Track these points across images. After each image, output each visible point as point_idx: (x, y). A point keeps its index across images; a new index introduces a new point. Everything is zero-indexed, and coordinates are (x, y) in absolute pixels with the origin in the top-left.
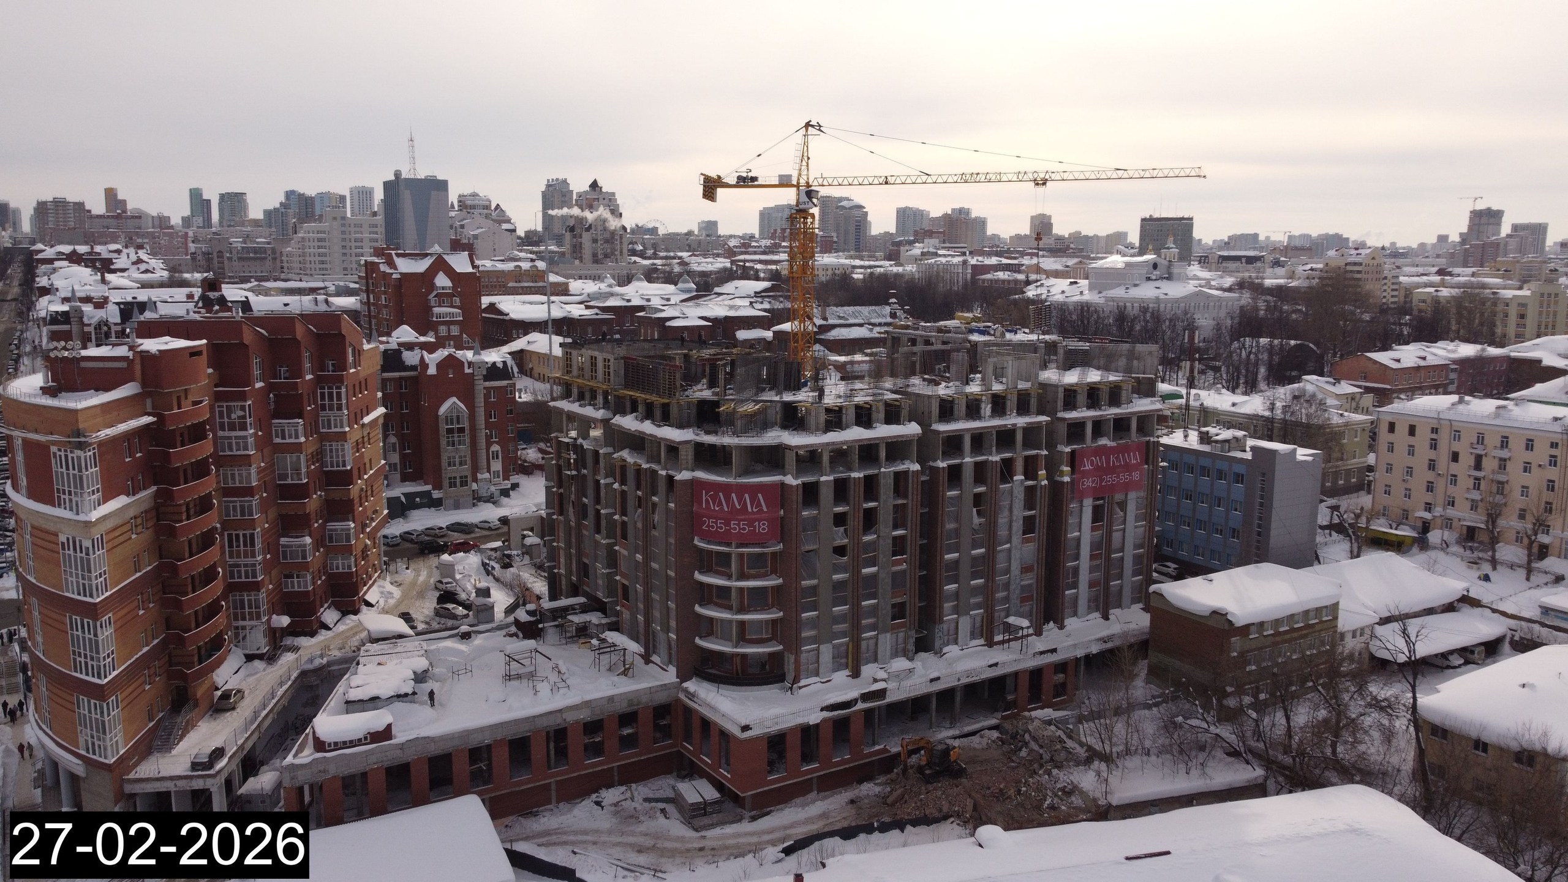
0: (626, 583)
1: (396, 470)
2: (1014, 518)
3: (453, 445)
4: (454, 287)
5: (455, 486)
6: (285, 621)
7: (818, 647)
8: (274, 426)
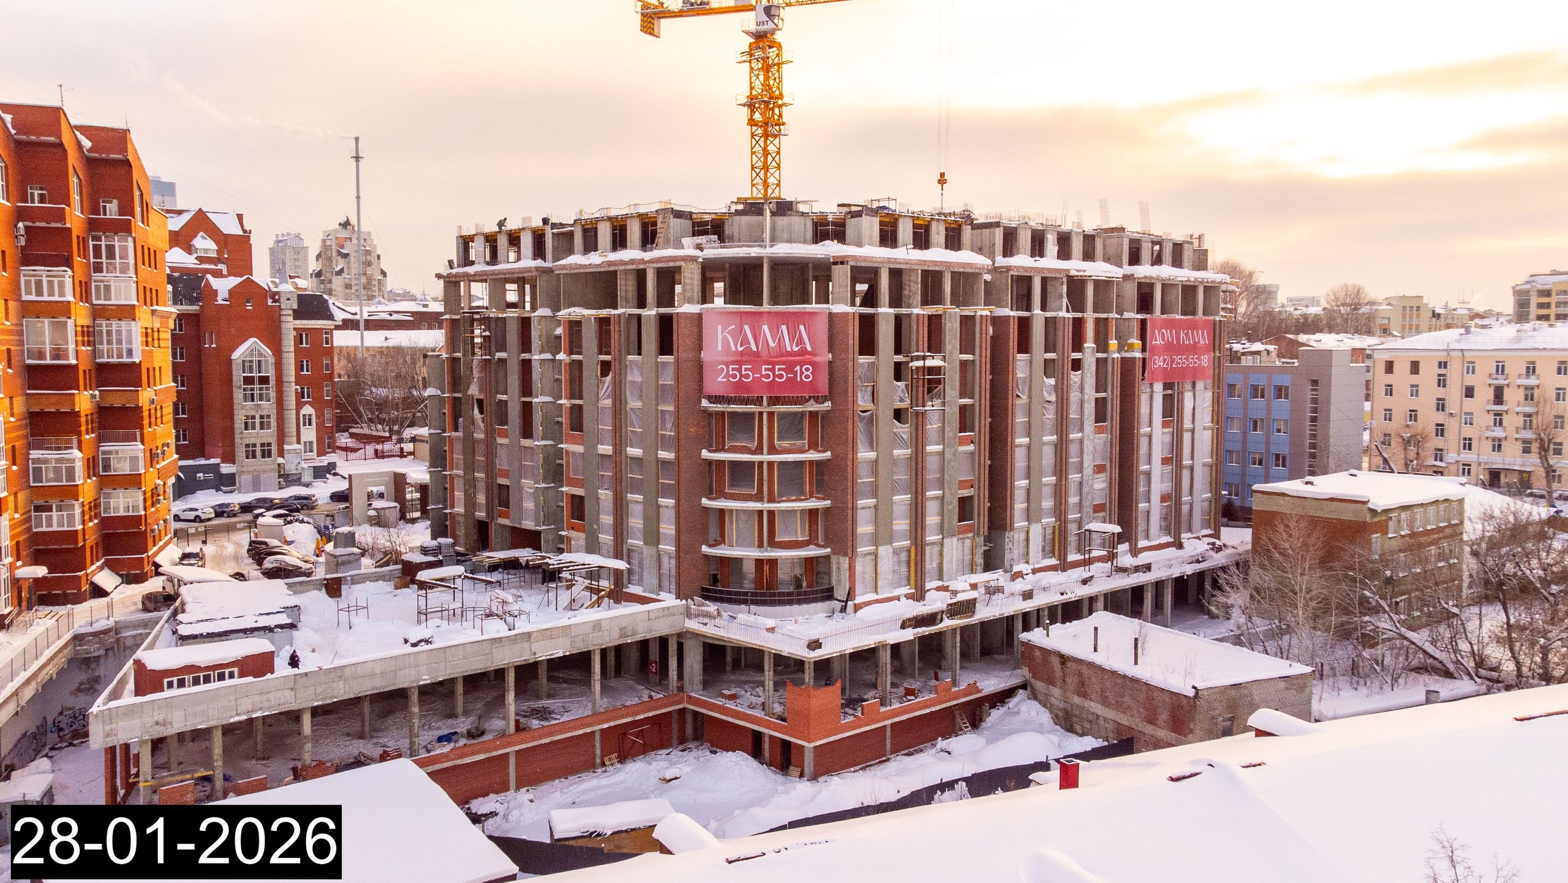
0: (579, 492)
2: (1086, 397)
3: (253, 400)
4: (219, 252)
5: (254, 457)
6: (39, 570)
7: (877, 549)
8: (24, 275)
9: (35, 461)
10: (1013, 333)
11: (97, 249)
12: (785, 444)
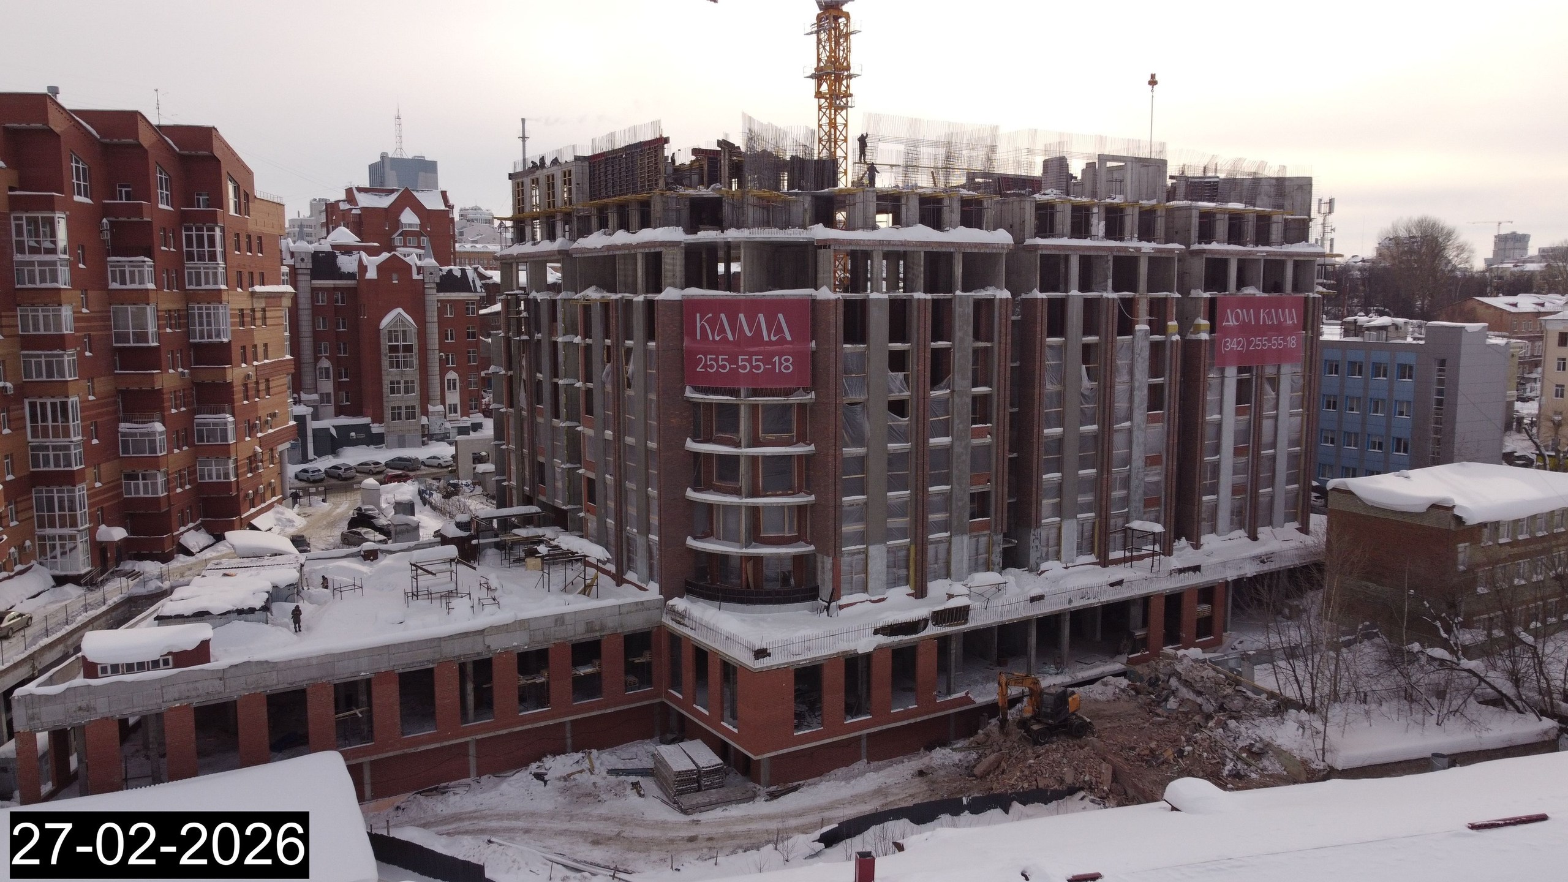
0: (592, 475)
1: (329, 401)
2: (1137, 384)
3: (398, 367)
4: (421, 226)
5: (400, 418)
6: (118, 533)
7: (867, 548)
8: (111, 267)
9: (124, 434)
10: (1042, 317)
11: (189, 238)
12: (770, 437)
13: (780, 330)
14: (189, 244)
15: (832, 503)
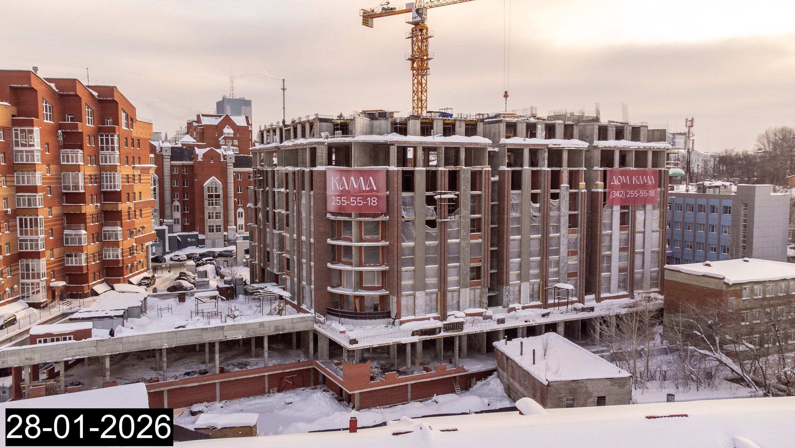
0: (288, 256)
1: (178, 223)
2: (562, 214)
3: (212, 205)
4: (234, 134)
5: (213, 231)
6: (62, 284)
7: (415, 293)
8: (62, 153)
9: (66, 235)
10: (508, 180)
11: (102, 140)
12: (368, 237)
13: (370, 185)
14: (102, 143)
15: (396, 270)
